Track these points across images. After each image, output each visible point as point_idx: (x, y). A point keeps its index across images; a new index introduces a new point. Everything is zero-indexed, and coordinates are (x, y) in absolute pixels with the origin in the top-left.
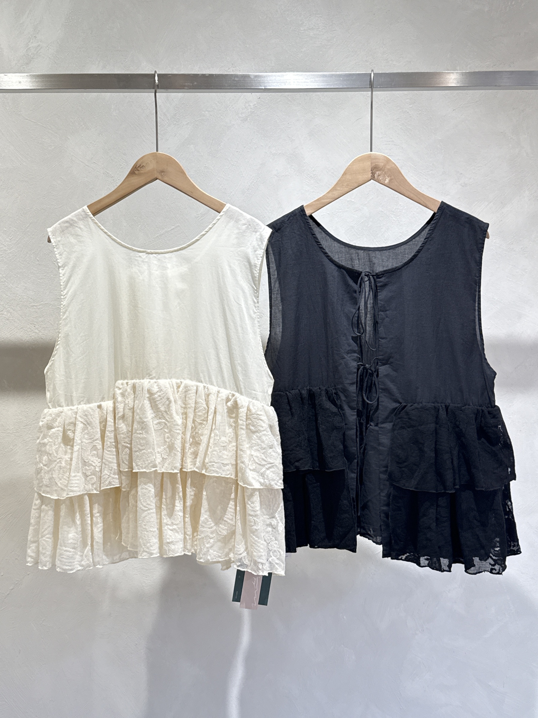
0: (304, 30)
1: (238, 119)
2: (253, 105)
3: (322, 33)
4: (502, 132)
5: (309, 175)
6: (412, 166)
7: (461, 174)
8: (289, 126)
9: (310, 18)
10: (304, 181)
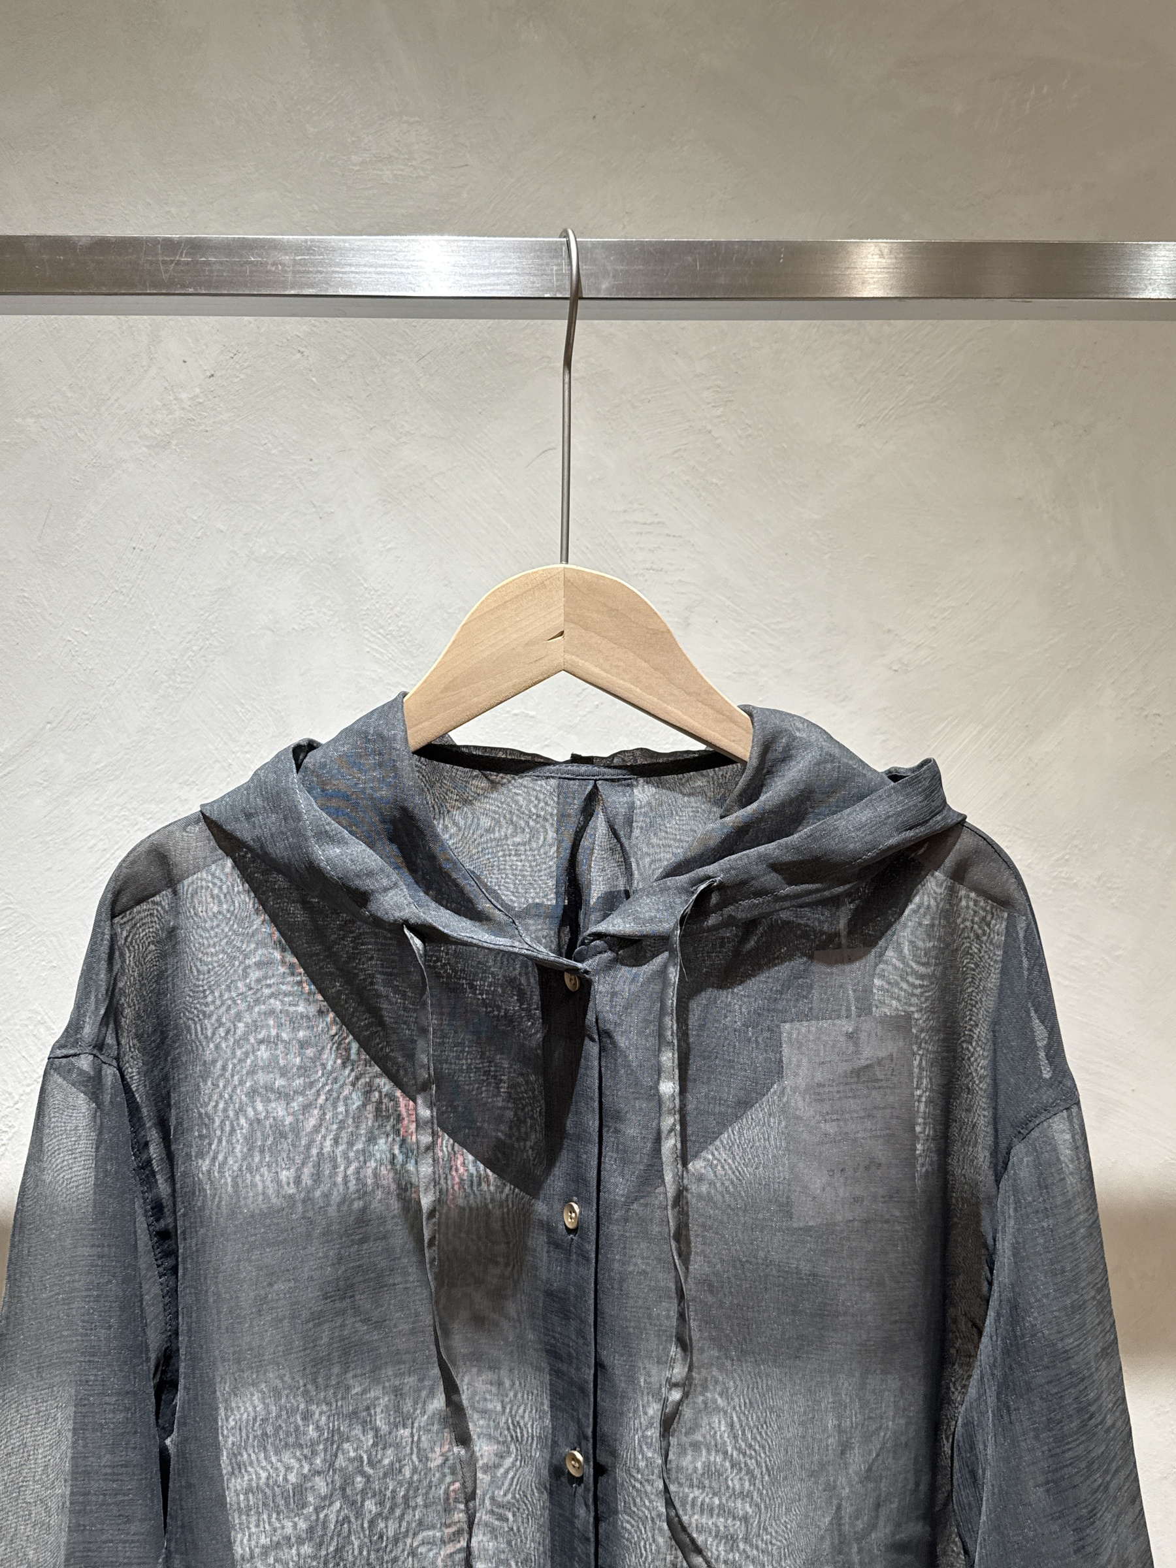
0: (364, 163)
1: (136, 443)
2: (190, 399)
3: (422, 174)
4: (1020, 499)
5: (382, 627)
6: (728, 603)
7: (889, 631)
8: (314, 469)
9: (381, 124)
10: (368, 649)
